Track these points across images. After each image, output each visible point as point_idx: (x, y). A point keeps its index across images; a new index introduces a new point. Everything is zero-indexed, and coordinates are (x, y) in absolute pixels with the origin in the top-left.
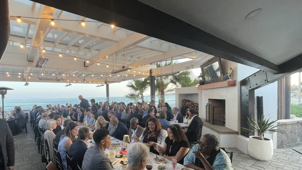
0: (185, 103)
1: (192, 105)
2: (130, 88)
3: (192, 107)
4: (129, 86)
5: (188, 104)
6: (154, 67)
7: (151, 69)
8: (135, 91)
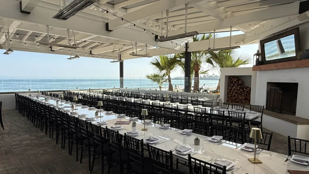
0: (232, 87)
1: (241, 90)
2: (154, 66)
3: (241, 92)
4: (153, 64)
5: (236, 89)
6: (190, 40)
7: (187, 42)
8: (159, 71)
